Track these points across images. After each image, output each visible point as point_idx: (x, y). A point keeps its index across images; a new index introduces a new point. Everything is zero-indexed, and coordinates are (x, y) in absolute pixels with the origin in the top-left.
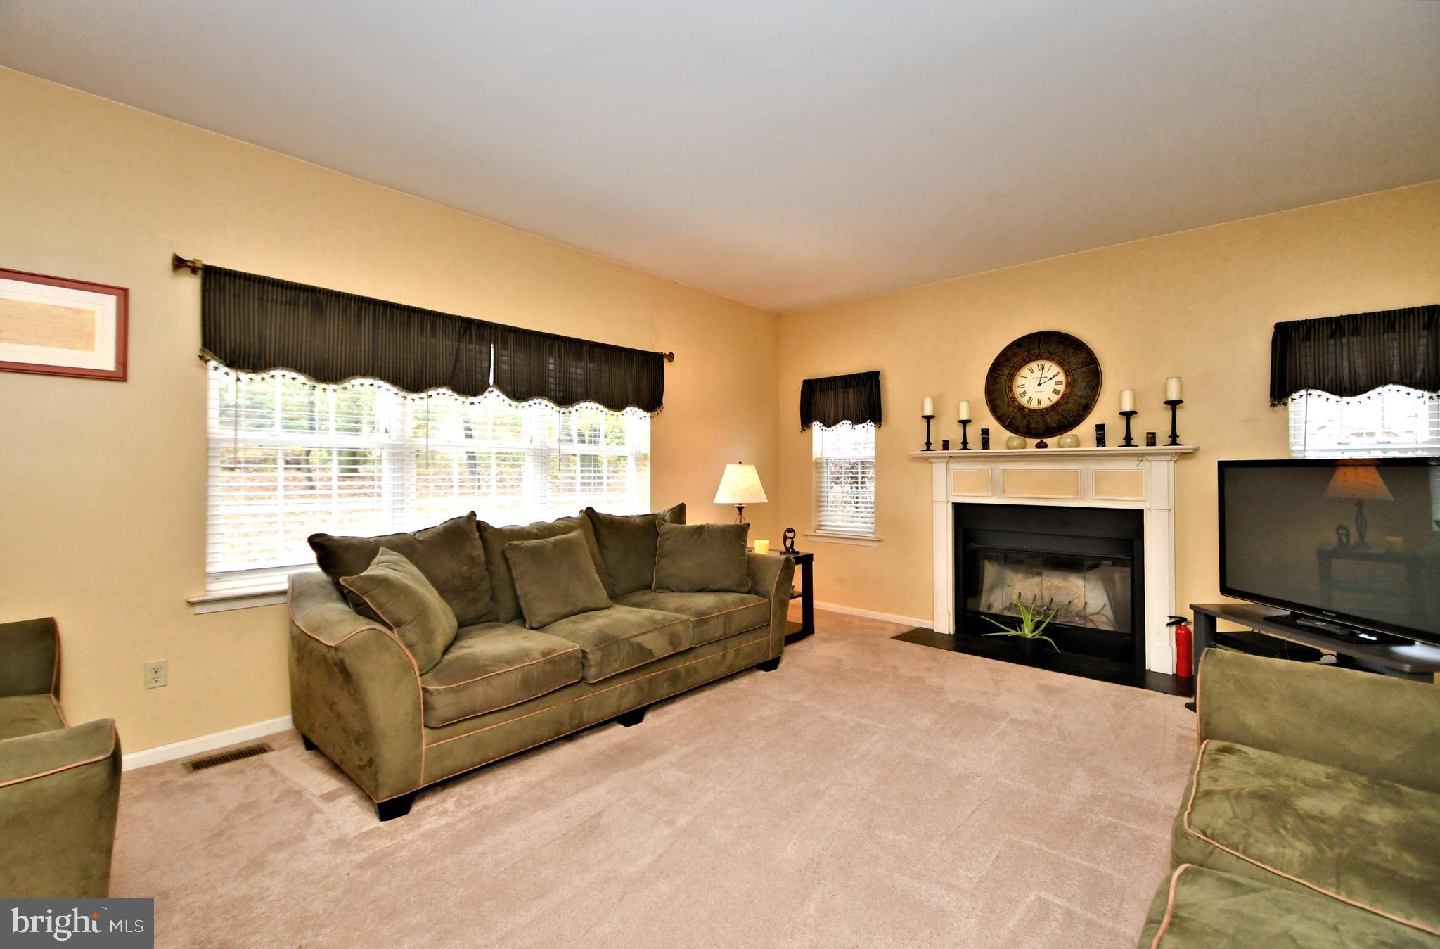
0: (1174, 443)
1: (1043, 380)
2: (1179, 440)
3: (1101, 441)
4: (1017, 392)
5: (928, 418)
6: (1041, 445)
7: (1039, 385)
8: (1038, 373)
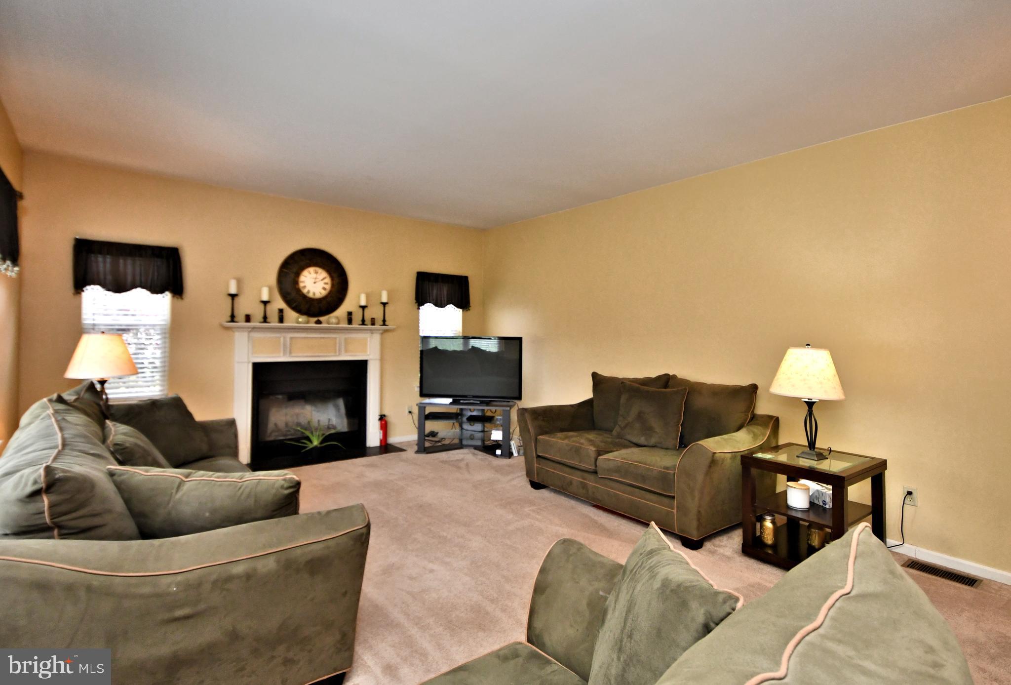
0: (384, 324)
1: (317, 280)
2: (387, 323)
3: (350, 321)
4: (301, 285)
5: (233, 296)
6: (319, 322)
7: (315, 283)
8: (314, 275)
